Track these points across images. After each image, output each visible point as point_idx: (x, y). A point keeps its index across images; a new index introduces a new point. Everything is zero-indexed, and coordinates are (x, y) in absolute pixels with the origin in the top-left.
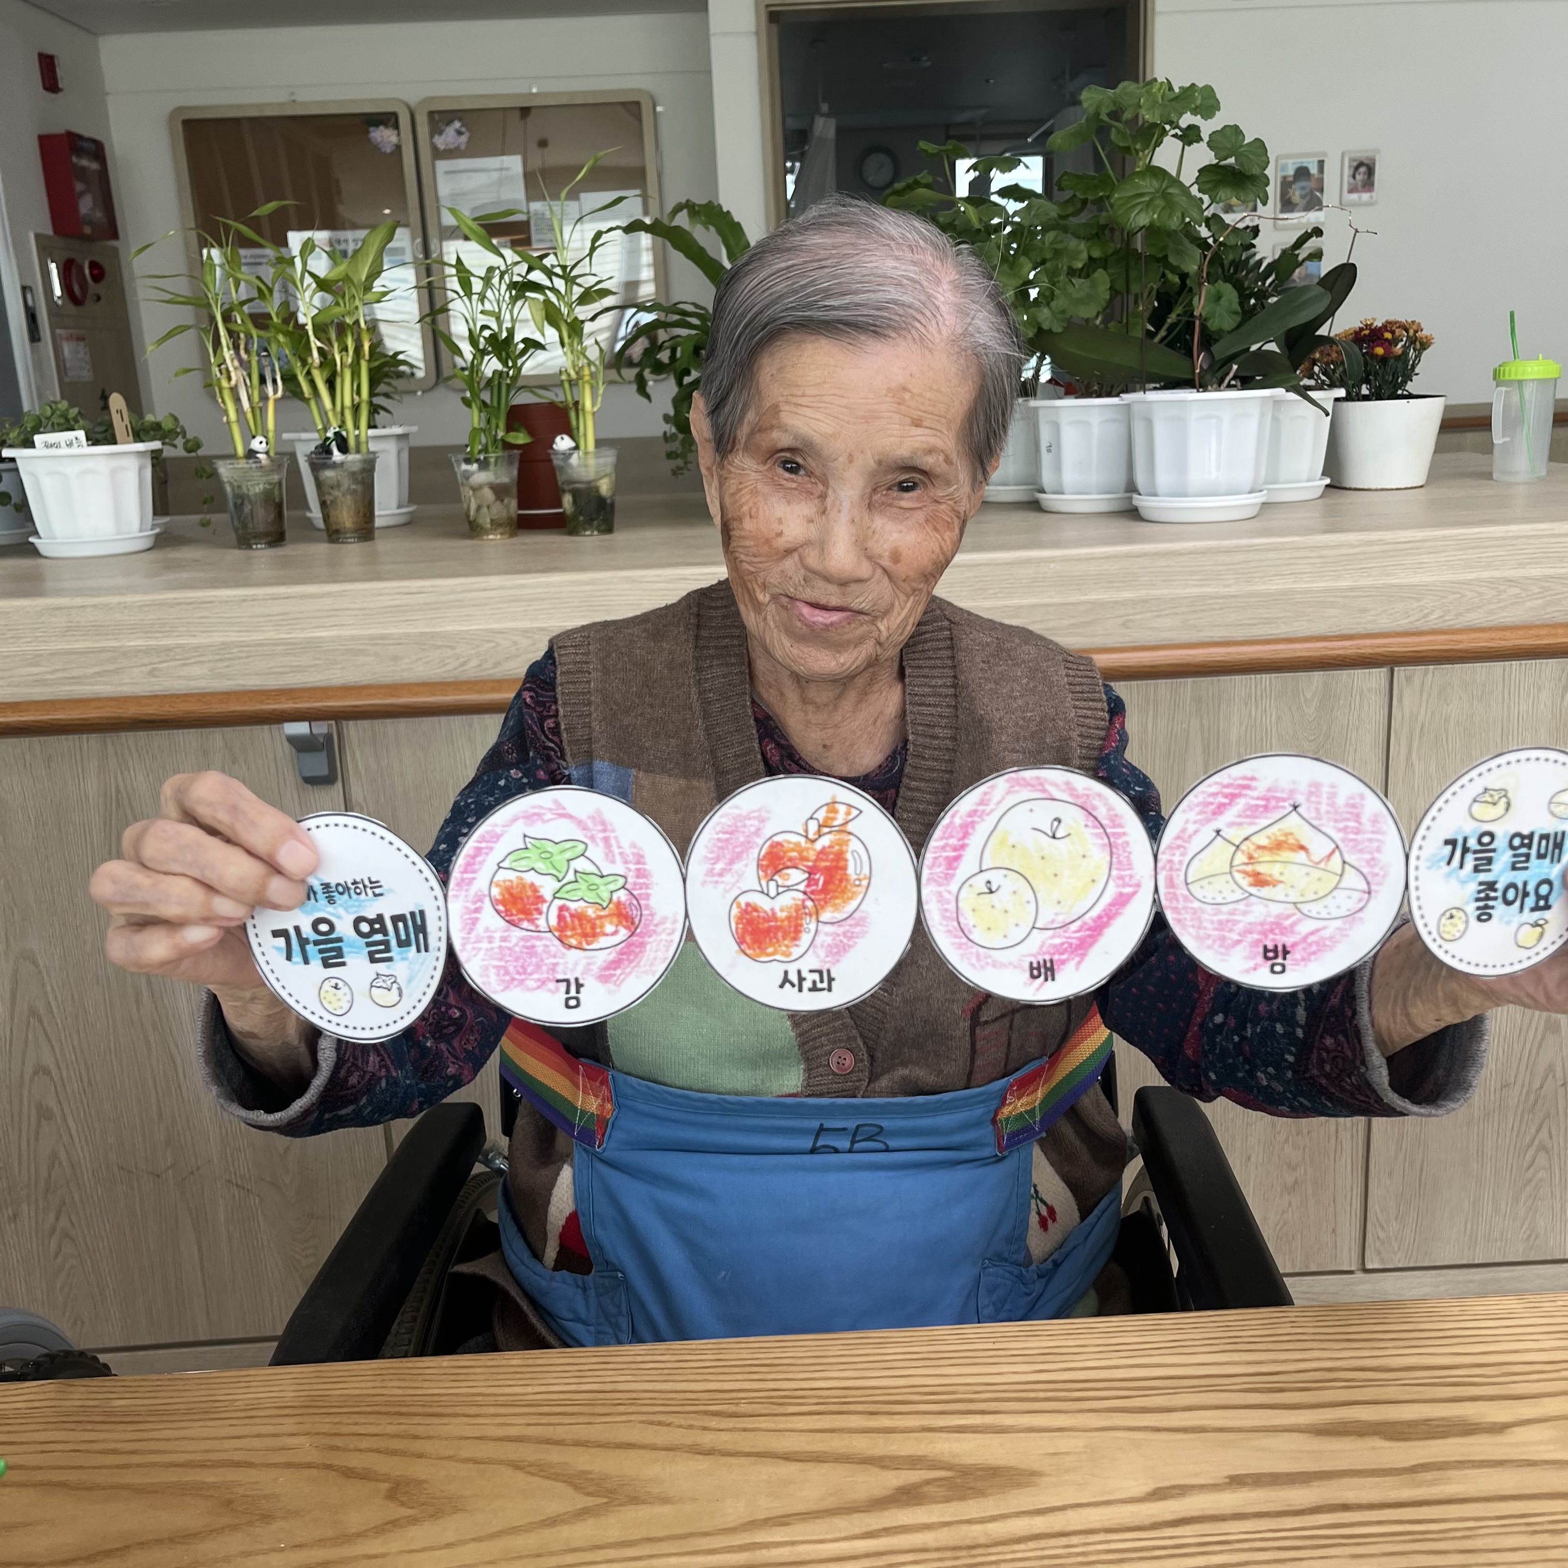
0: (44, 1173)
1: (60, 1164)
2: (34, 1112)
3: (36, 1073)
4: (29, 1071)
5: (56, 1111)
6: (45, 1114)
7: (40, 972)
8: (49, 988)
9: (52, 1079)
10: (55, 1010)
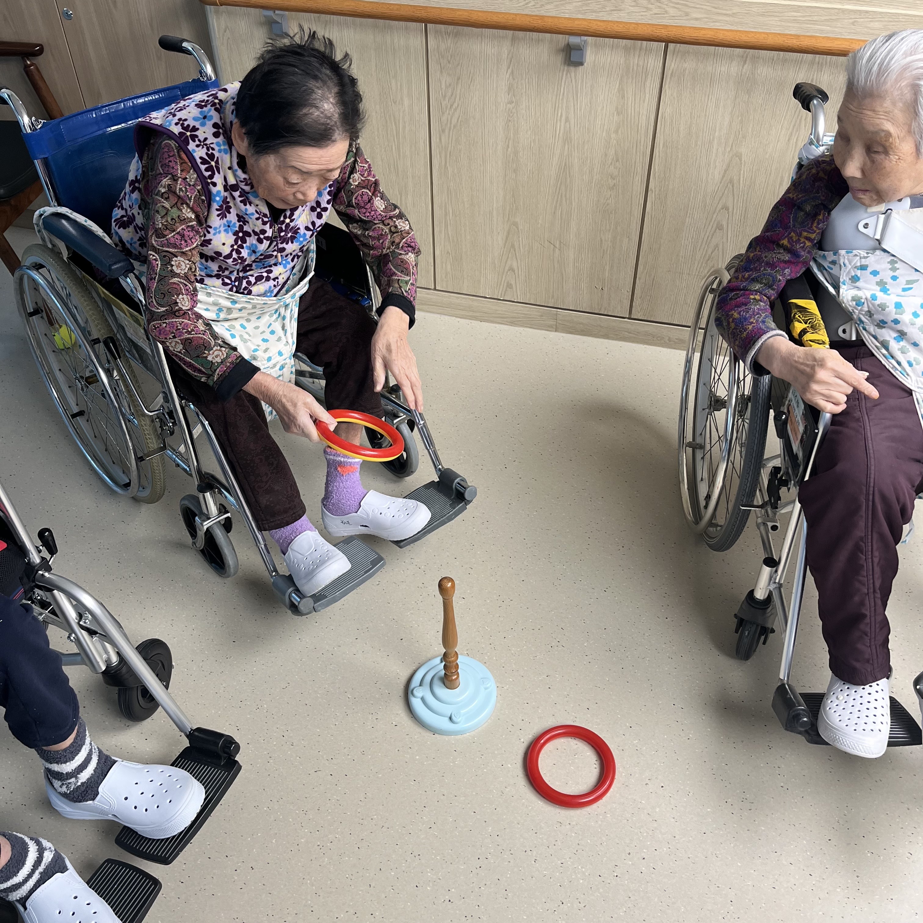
0: (709, 252)
1: (718, 250)
2: (715, 225)
3: (722, 209)
4: (720, 206)
5: (725, 226)
6: (720, 227)
7: (741, 163)
8: (742, 172)
9: (728, 213)
10: (741, 182)
